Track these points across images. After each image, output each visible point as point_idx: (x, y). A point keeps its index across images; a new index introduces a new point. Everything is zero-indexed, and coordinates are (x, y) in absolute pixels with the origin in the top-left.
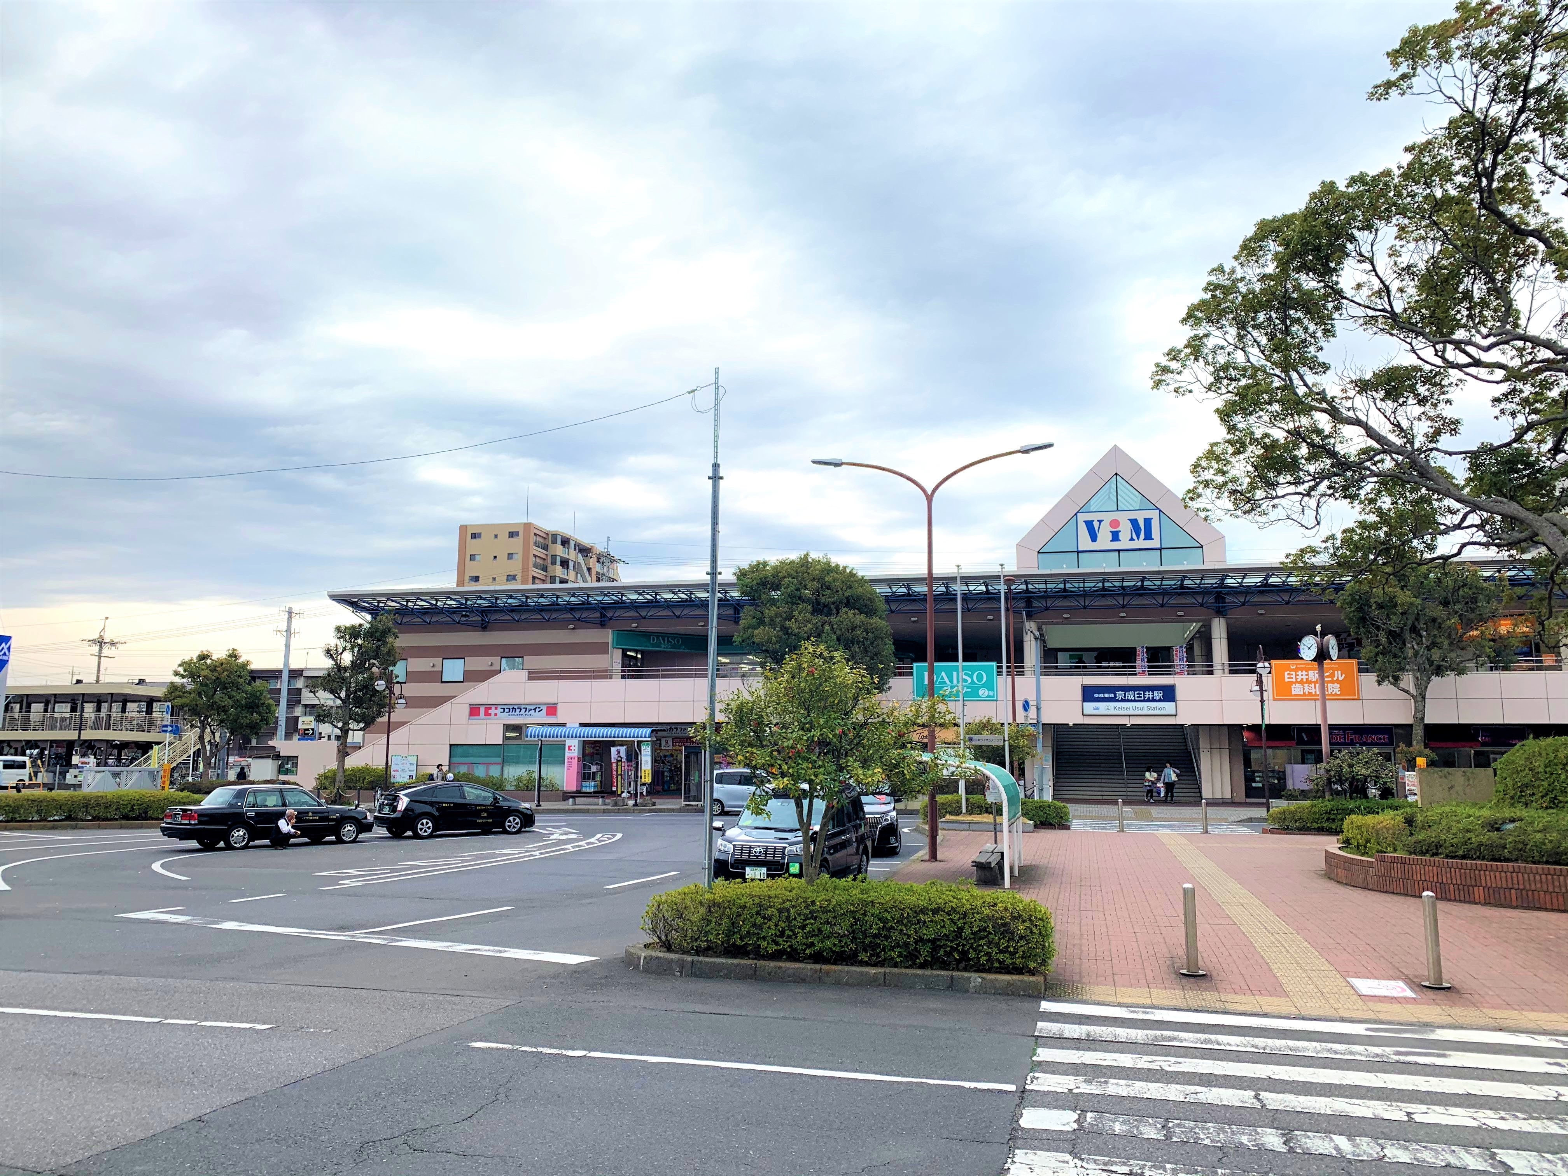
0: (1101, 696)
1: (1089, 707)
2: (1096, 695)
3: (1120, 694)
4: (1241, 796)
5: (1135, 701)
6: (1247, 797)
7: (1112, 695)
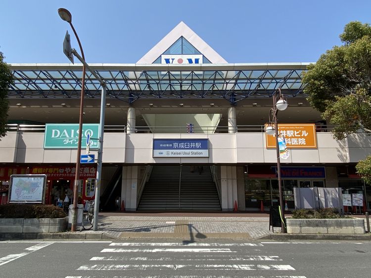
0: (165, 145)
1: (157, 153)
2: (161, 145)
3: (176, 145)
4: (243, 206)
5: (184, 149)
6: (247, 206)
7: (171, 145)
